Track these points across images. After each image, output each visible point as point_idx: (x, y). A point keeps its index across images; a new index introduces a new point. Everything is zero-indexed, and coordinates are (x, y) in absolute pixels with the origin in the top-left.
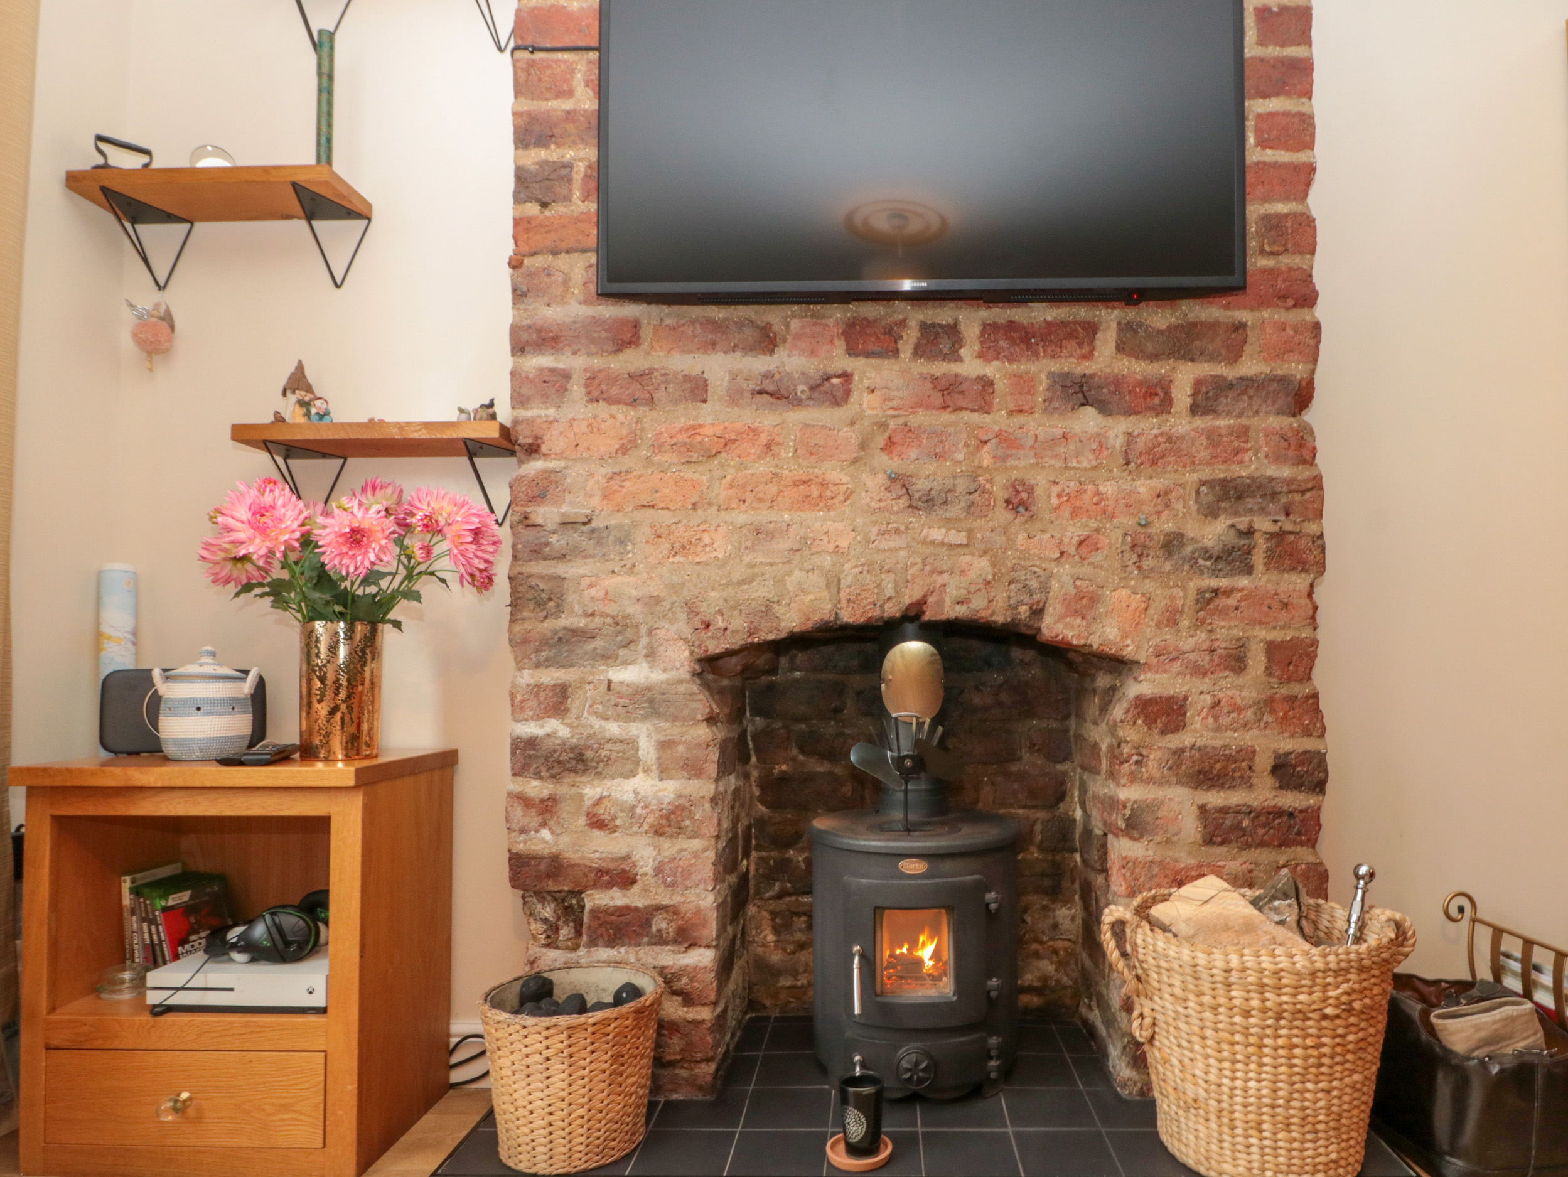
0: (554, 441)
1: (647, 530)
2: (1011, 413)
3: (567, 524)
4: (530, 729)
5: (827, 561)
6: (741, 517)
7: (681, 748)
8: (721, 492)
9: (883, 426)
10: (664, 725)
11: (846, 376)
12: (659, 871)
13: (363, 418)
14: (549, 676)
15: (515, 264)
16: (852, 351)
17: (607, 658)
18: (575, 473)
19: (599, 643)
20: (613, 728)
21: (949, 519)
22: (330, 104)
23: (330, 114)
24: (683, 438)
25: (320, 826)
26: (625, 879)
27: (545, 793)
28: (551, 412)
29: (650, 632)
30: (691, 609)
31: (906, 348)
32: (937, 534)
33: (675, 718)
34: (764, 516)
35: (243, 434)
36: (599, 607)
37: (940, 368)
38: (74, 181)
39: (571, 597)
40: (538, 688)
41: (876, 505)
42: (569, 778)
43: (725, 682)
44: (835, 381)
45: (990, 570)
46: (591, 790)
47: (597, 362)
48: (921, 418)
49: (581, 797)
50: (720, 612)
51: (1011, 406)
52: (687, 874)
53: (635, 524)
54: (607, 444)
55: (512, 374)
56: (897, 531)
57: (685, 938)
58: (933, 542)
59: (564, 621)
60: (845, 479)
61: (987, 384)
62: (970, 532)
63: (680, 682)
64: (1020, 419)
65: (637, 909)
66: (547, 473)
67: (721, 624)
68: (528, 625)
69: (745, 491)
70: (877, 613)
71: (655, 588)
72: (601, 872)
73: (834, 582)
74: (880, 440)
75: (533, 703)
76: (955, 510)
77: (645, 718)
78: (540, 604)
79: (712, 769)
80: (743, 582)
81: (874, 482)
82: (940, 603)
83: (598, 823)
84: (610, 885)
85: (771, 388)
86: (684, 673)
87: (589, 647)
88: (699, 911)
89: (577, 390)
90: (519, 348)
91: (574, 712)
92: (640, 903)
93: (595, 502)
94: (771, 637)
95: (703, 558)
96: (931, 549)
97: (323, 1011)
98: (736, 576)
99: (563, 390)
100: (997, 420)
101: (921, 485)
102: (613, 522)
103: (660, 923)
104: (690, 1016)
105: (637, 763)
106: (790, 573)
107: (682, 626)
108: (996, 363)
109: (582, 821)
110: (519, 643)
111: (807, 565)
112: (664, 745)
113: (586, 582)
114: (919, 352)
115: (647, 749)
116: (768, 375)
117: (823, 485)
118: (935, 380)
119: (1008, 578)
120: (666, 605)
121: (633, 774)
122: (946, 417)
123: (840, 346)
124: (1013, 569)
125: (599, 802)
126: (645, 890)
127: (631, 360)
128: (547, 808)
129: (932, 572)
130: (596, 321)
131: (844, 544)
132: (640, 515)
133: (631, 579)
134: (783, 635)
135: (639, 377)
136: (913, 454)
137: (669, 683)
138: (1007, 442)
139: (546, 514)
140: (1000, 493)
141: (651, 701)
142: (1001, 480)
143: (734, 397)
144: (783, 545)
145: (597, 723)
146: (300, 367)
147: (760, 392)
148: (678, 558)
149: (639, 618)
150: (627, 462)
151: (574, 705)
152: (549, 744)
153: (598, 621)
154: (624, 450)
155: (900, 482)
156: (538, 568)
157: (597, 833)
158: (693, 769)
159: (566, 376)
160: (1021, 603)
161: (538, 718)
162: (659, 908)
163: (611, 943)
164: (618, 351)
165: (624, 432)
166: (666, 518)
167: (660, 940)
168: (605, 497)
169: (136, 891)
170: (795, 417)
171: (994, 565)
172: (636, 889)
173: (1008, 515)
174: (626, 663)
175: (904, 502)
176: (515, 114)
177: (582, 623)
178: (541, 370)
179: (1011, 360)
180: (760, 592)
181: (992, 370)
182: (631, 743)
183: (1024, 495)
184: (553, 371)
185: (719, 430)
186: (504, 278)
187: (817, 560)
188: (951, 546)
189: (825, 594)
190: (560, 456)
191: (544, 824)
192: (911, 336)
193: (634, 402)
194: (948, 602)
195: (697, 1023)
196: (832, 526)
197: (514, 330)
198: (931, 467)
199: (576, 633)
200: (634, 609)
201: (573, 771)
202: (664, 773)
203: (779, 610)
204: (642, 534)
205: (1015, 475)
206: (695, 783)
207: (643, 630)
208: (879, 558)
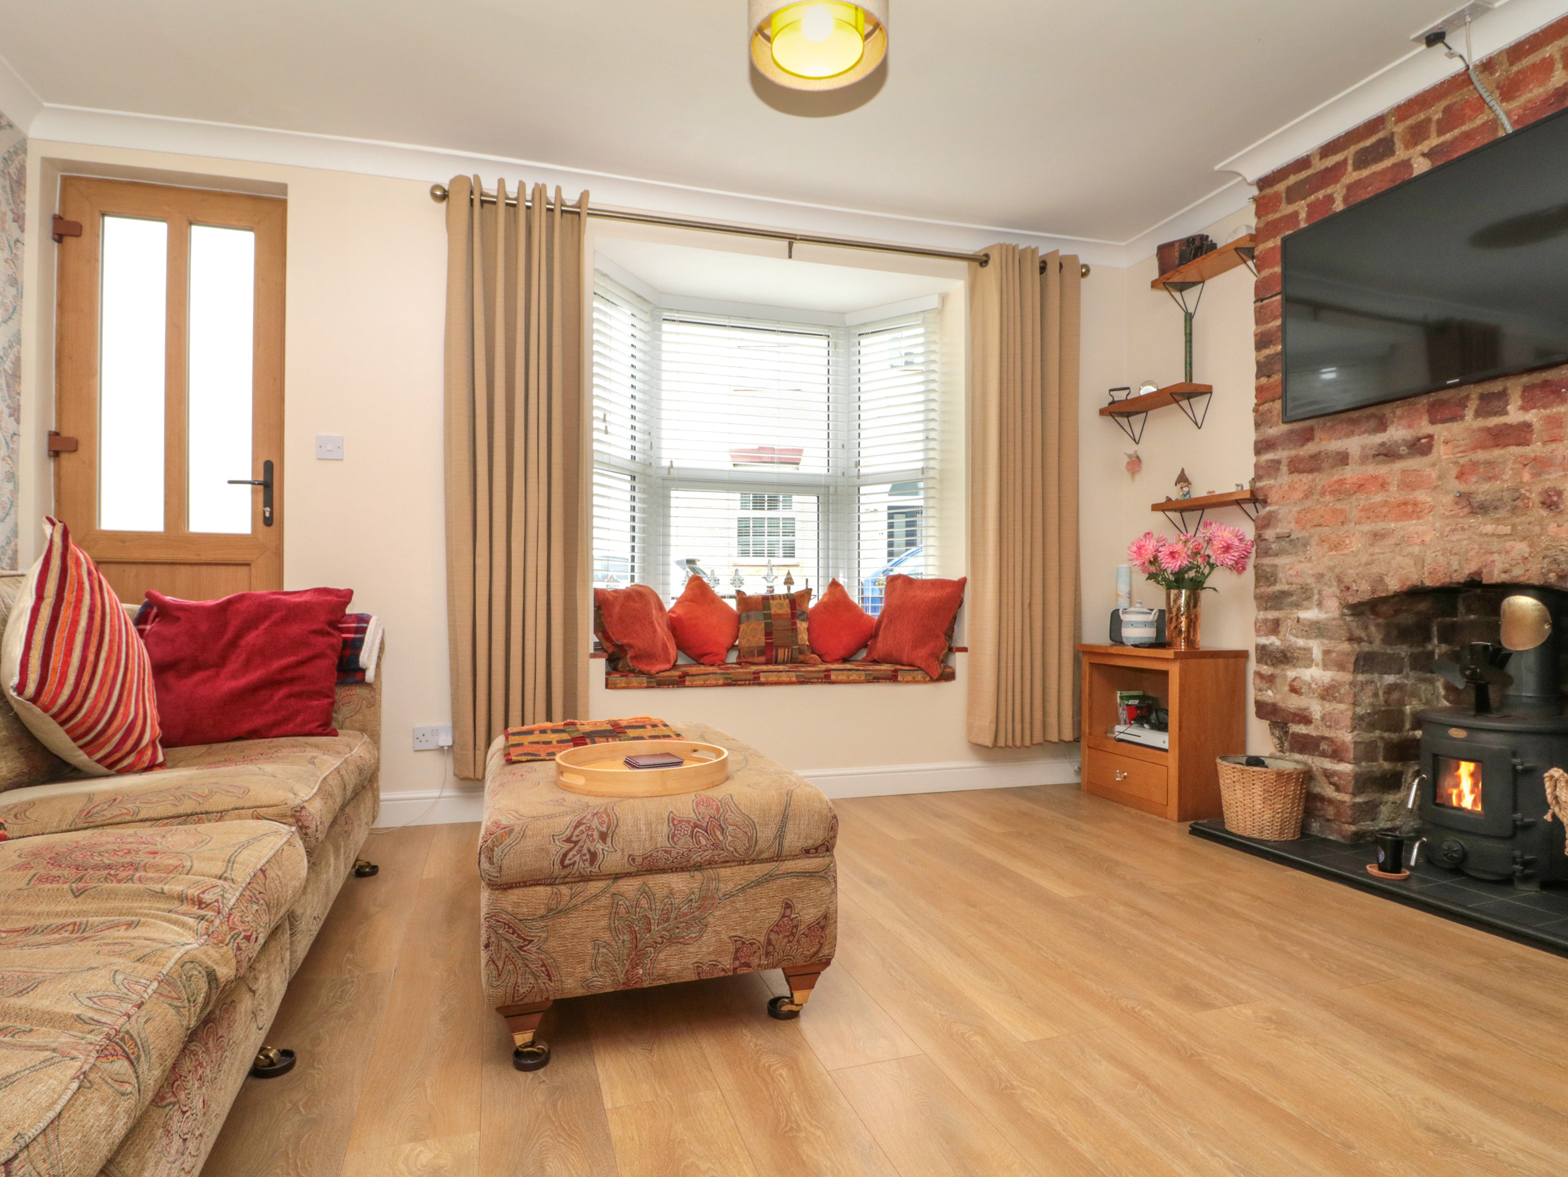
0: (1273, 497)
1: (1316, 538)
2: (1545, 443)
3: (1279, 538)
4: (1264, 641)
5: (1416, 549)
6: (1366, 528)
7: (1334, 655)
8: (1355, 514)
9: (1456, 463)
10: (1326, 641)
11: (1430, 437)
12: (1323, 718)
13: (1204, 494)
14: (1272, 615)
15: (1256, 410)
16: (1433, 422)
17: (1297, 605)
18: (1283, 511)
19: (1294, 598)
20: (1301, 642)
21: (1498, 519)
22: (1191, 347)
23: (1191, 352)
24: (1336, 486)
25: (1165, 673)
26: (1306, 720)
27: (1270, 673)
28: (1272, 482)
29: (1319, 593)
30: (1340, 580)
31: (1469, 413)
32: (1489, 528)
33: (1331, 638)
34: (1380, 526)
35: (1156, 507)
36: (1294, 580)
37: (1494, 421)
38: (1103, 412)
39: (1281, 575)
40: (1266, 621)
41: (1447, 513)
42: (1282, 666)
43: (1380, 620)
44: (1423, 441)
45: (1528, 550)
46: (1291, 673)
47: (1293, 453)
48: (1481, 455)
49: (1285, 677)
50: (1354, 581)
51: (1546, 438)
52: (1337, 722)
53: (1311, 536)
54: (1298, 495)
55: (1255, 465)
56: (1463, 529)
57: (1337, 755)
58: (1486, 534)
59: (1278, 587)
60: (1429, 499)
61: (1527, 426)
62: (1514, 526)
63: (1334, 619)
64: (1554, 446)
65: (1312, 736)
66: (1270, 512)
67: (1355, 588)
68: (1262, 590)
69: (1370, 513)
70: (1447, 580)
71: (1320, 569)
72: (1295, 715)
73: (1420, 561)
74: (1454, 472)
75: (1264, 628)
76: (1502, 513)
77: (1316, 637)
78: (1267, 579)
79: (1351, 667)
80: (1367, 564)
81: (1448, 499)
82: (1491, 573)
83: (1294, 690)
84: (1299, 722)
85: (1385, 451)
86: (1336, 614)
87: (1290, 600)
88: (1344, 743)
89: (1284, 469)
90: (1258, 452)
91: (1282, 633)
92: (1314, 734)
93: (1292, 525)
94: (1384, 595)
95: (1346, 552)
96: (1486, 539)
97: (1166, 751)
98: (1364, 560)
99: (1278, 469)
100: (1536, 448)
101: (1480, 498)
102: (1300, 535)
103: (1324, 746)
104: (1339, 798)
105: (1312, 661)
106: (1394, 558)
107: (1335, 589)
108: (1534, 411)
109: (1287, 688)
110: (1258, 597)
111: (1404, 553)
112: (1326, 653)
113: (1288, 567)
114: (1478, 414)
115: (1317, 654)
116: (1383, 444)
117: (1415, 504)
118: (1488, 430)
119: (1542, 555)
120: (1327, 578)
121: (1310, 666)
122: (1497, 453)
123: (1425, 419)
124: (1547, 549)
125: (1294, 680)
126: (1317, 728)
127: (1310, 448)
128: (1270, 680)
129: (1486, 553)
130: (1292, 432)
131: (1427, 539)
132: (1313, 531)
133: (1309, 565)
134: (1391, 593)
135: (1314, 457)
136: (1474, 479)
137: (1328, 620)
138: (1540, 465)
139: (1269, 534)
140: (1535, 497)
141: (1319, 629)
142: (1538, 488)
143: (1364, 459)
144: (1391, 541)
145: (1293, 639)
146: (1183, 470)
147: (1377, 455)
148: (1333, 553)
149: (1314, 585)
150: (1308, 503)
151: (1282, 629)
152: (1271, 648)
153: (1294, 586)
154: (1306, 497)
155: (1464, 498)
156: (1267, 561)
157: (1293, 694)
158: (1341, 667)
159: (1279, 462)
160: (1550, 571)
161: (1266, 635)
162: (1324, 738)
163: (1301, 752)
164: (1303, 445)
165: (1306, 487)
166: (1326, 530)
167: (1323, 755)
168: (1297, 522)
169: (1121, 698)
170: (1399, 465)
171: (1530, 546)
172: (1312, 726)
173: (1544, 513)
174: (1307, 609)
175: (1466, 510)
176: (1256, 335)
177: (1286, 588)
178: (1267, 461)
179: (1545, 407)
180: (1375, 570)
181: (1531, 416)
182: (1308, 650)
183: (1555, 498)
184: (1272, 461)
185: (1355, 480)
186: (1251, 417)
187: (1410, 549)
188: (1499, 536)
189: (1413, 569)
190: (1276, 503)
191: (1270, 688)
192: (1473, 405)
193: (1311, 471)
194: (1496, 572)
195: (1343, 802)
196: (1420, 529)
197: (1256, 443)
198: (1486, 486)
199: (1284, 594)
200: (1310, 580)
201: (1282, 662)
202: (1325, 666)
203: (1387, 580)
204: (1314, 542)
205: (1548, 485)
206: (1341, 674)
207: (1316, 591)
208: (1449, 546)
